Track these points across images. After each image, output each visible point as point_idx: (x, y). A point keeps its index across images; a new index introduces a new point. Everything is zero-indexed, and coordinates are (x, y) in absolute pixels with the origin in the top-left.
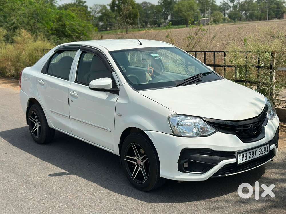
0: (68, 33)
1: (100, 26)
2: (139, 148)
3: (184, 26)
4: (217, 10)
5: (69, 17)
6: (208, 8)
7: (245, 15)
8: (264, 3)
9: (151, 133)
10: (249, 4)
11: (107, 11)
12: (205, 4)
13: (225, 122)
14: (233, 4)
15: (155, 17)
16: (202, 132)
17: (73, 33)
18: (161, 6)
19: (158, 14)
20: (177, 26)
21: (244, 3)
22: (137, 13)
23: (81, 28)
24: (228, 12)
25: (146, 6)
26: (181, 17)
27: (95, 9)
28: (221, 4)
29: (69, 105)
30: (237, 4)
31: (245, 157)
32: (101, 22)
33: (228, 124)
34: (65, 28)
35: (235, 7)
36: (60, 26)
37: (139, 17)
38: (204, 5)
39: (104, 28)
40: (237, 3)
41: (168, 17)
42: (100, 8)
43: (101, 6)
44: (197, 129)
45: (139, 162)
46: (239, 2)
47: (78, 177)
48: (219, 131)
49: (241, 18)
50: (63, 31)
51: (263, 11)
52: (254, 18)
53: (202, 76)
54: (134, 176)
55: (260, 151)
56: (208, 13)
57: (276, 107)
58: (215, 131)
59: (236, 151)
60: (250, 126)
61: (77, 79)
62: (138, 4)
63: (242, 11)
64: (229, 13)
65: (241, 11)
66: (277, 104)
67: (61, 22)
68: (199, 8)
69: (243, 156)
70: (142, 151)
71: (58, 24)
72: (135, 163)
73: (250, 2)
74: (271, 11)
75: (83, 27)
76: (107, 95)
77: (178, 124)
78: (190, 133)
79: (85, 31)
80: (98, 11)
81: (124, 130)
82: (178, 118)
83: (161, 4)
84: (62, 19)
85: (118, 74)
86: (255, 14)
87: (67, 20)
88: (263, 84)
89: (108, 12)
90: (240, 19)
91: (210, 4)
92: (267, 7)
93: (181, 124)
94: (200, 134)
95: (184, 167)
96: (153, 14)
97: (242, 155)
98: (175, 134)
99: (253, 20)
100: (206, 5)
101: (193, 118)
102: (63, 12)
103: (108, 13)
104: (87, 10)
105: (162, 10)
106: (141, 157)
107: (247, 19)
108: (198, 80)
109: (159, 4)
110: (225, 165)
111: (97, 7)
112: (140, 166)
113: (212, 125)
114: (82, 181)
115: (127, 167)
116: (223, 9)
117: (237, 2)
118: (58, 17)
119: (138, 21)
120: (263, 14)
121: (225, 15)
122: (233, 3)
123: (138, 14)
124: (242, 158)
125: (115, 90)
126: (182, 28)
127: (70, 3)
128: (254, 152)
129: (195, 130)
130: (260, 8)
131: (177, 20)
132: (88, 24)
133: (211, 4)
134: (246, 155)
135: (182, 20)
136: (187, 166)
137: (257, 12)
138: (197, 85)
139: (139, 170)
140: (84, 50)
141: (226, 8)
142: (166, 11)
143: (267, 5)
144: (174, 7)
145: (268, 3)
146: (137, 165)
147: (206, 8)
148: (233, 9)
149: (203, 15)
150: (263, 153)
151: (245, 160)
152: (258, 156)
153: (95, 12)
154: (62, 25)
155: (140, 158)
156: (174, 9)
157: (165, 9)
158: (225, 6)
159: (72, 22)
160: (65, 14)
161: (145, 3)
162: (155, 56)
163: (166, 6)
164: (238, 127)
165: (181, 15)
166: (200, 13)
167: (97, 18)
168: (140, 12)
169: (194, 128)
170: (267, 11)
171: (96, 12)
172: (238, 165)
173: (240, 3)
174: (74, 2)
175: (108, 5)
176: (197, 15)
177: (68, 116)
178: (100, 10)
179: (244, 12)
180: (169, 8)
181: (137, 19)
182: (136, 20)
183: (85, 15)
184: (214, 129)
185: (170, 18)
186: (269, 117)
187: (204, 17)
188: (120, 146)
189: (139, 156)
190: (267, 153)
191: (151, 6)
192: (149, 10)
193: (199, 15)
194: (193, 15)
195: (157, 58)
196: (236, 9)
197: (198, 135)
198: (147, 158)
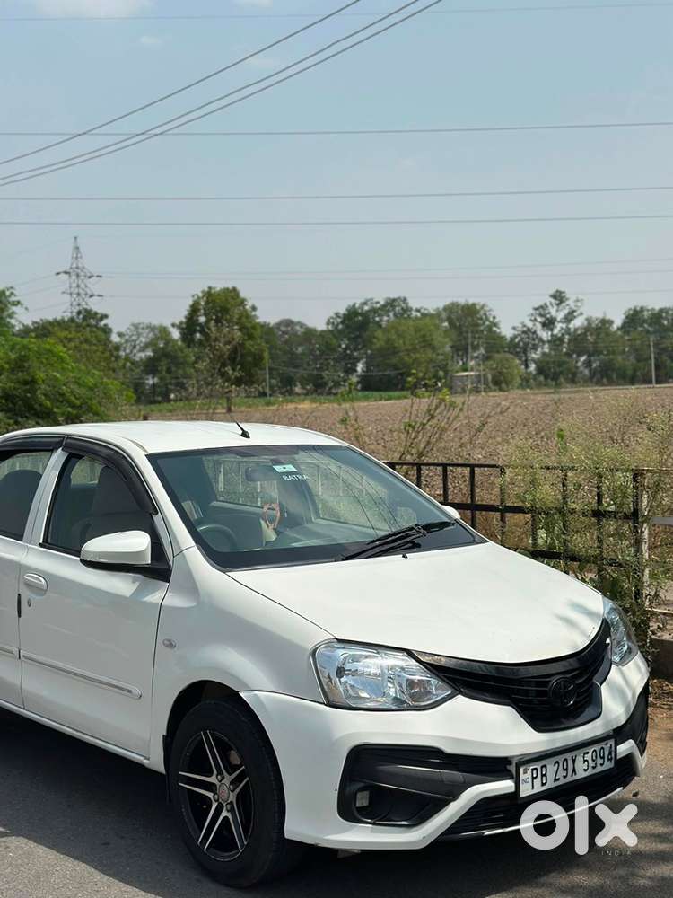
0: (41, 405)
1: (147, 387)
2: (224, 750)
3: (404, 393)
4: (503, 348)
5: (47, 359)
6: (476, 343)
7: (586, 367)
8: (644, 334)
9: (262, 698)
10: (598, 334)
11: (171, 344)
12: (467, 332)
13: (479, 666)
14: (550, 333)
15: (318, 366)
16: (412, 696)
17: (57, 407)
18: (335, 332)
19: (327, 357)
20: (383, 394)
21: (583, 331)
22: (262, 351)
23: (81, 391)
24: (535, 355)
25: (291, 332)
26: (395, 367)
27: (134, 338)
28: (516, 333)
29: (19, 615)
30: (563, 335)
31: (542, 775)
32: (150, 377)
33: (488, 674)
34: (36, 391)
35: (558, 343)
36: (17, 386)
37: (267, 365)
38: (465, 334)
39: (160, 394)
40: (563, 331)
41: (356, 366)
42: (151, 335)
43: (152, 328)
44: (398, 688)
45: (222, 790)
46: (569, 329)
47: (33, 845)
48: (461, 693)
49: (574, 374)
50: (28, 398)
51: (641, 358)
52: (614, 376)
53: (422, 530)
54: (205, 837)
55: (587, 761)
56: (477, 357)
57: (653, 637)
58: (450, 692)
59: (513, 757)
60: (554, 681)
61: (50, 535)
62: (264, 326)
63: (579, 355)
64: (538, 359)
65: (575, 356)
66: (659, 627)
67: (22, 371)
68: (450, 344)
69: (535, 772)
70: (235, 758)
71: (14, 377)
72: (210, 795)
73: (600, 328)
74: (665, 358)
75: (91, 389)
76: (133, 582)
77: (341, 672)
78: (379, 699)
79: (95, 402)
80: (142, 345)
81: (181, 692)
82: (343, 651)
83: (336, 327)
84: (26, 365)
85: (170, 520)
86: (617, 365)
87: (42, 366)
88: (612, 562)
89: (173, 346)
90: (573, 379)
91: (482, 331)
92: (652, 344)
93: (350, 670)
94: (406, 703)
95: (358, 805)
96: (311, 357)
97: (533, 770)
98: (332, 700)
99: (611, 382)
100: (470, 335)
101: (385, 654)
102: (32, 342)
103: (176, 351)
104: (108, 339)
105: (340, 346)
106: (230, 774)
107: (595, 380)
108: (410, 545)
109: (330, 327)
110: (481, 800)
111: (140, 331)
112: (225, 804)
113: (441, 674)
114: (43, 856)
115: (186, 811)
116: (522, 345)
117: (562, 328)
118: (13, 356)
119: (265, 374)
120: (641, 364)
121: (527, 367)
122: (552, 330)
123: (266, 355)
124: (533, 778)
125: (158, 568)
126: (399, 398)
127: (59, 318)
128: (570, 762)
129: (392, 691)
130: (631, 346)
131: (384, 375)
132: (105, 380)
133: (485, 333)
134: (544, 769)
135: (400, 377)
136: (365, 803)
137: (624, 359)
138: (404, 556)
139: (221, 818)
140: (76, 449)
141: (530, 345)
142: (350, 349)
143: (651, 339)
144: (375, 337)
145: (654, 332)
146: (216, 801)
147: (470, 341)
148: (551, 349)
149: (461, 363)
150: (598, 765)
151: (543, 784)
152: (581, 774)
153: (134, 347)
154: (26, 383)
155: (228, 779)
156: (375, 344)
157: (347, 342)
158: (528, 338)
159: (55, 374)
160: (36, 349)
161: (289, 323)
162: (285, 470)
163: (349, 333)
164: (520, 681)
165: (394, 360)
166: (453, 357)
167: (141, 363)
168: (270, 349)
169: (389, 685)
170: (653, 356)
171: (138, 347)
172: (519, 802)
173: (572, 330)
174: (69, 315)
175: (173, 325)
176: (444, 363)
177: (15, 650)
178: (148, 340)
179: (583, 358)
180: (359, 340)
181: (261, 369)
182: (259, 372)
183: (101, 355)
184: (446, 686)
185: (363, 371)
186: (616, 658)
187: (466, 370)
188: (169, 741)
189: (224, 771)
190: (609, 765)
191: (305, 333)
192: (300, 344)
193: (450, 363)
194: (431, 360)
195: (290, 478)
196: (560, 348)
197: (400, 705)
198: (247, 779)
